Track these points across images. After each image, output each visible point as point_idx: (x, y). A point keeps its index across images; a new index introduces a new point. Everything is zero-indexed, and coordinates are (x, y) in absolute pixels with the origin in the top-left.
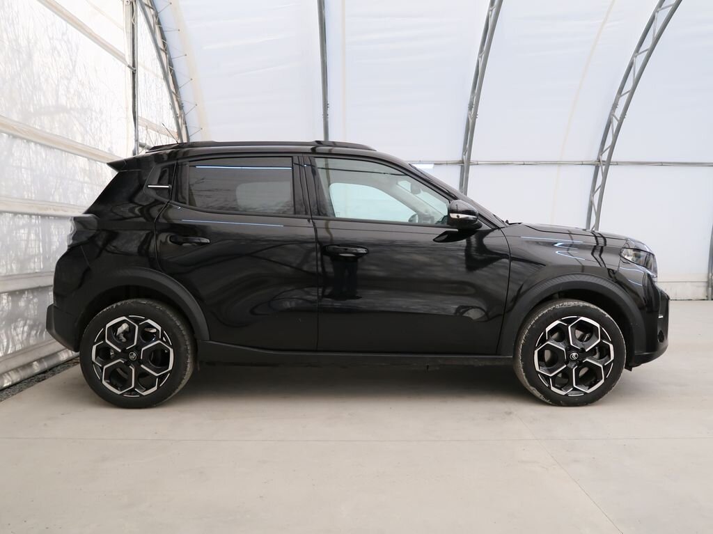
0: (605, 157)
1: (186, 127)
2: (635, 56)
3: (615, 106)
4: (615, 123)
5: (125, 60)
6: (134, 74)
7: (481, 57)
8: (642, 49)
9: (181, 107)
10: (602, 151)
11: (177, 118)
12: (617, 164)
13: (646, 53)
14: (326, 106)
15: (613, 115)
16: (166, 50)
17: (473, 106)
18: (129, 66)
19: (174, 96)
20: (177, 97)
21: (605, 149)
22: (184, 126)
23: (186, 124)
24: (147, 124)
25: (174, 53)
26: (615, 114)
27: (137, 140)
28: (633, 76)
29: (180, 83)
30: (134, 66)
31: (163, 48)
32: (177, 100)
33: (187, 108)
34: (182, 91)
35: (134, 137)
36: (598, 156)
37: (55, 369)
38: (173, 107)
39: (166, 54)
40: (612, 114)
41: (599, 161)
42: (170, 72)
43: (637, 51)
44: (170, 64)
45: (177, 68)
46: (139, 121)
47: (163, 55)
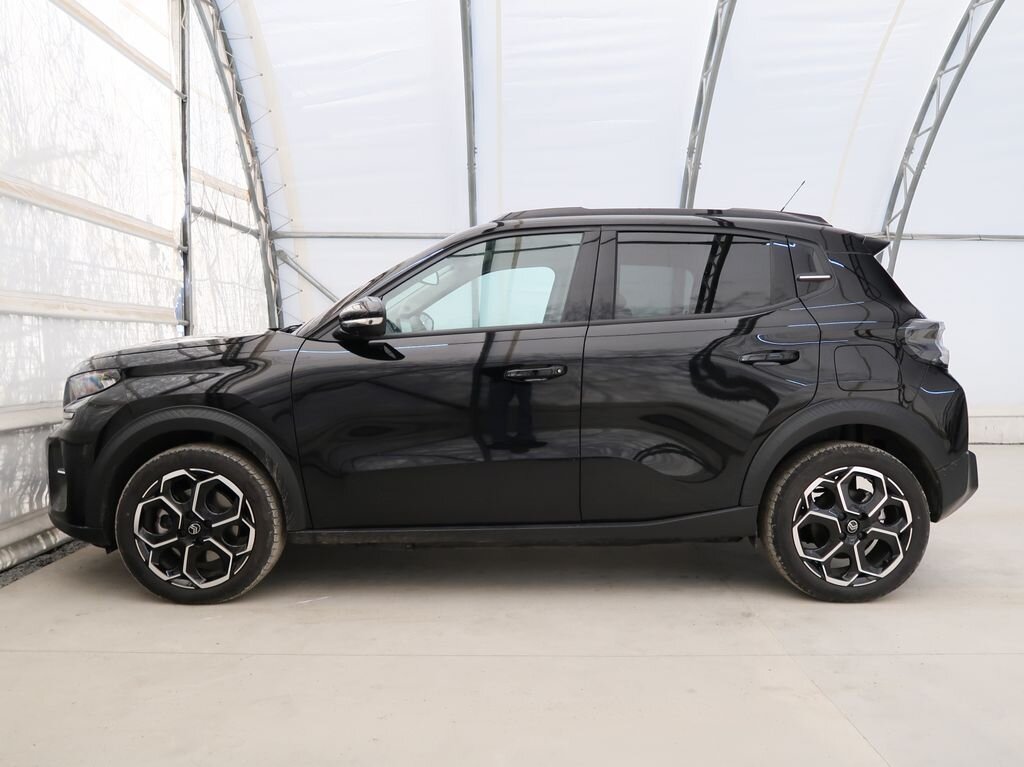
0: (893, 227)
1: (262, 183)
2: (939, 75)
3: (909, 151)
4: (909, 177)
5: (170, 82)
6: (184, 103)
7: (706, 77)
8: (950, 64)
9: (254, 153)
10: (889, 218)
11: (248, 170)
12: (912, 237)
13: (956, 70)
14: (472, 150)
15: (906, 165)
16: (232, 67)
17: (695, 151)
18: (177, 92)
19: (244, 137)
20: (247, 137)
21: (894, 215)
22: (258, 181)
23: (261, 177)
24: (203, 179)
25: (244, 72)
26: (910, 163)
27: (188, 203)
28: (937, 105)
29: (253, 117)
30: (184, 91)
31: (228, 64)
32: (249, 143)
33: (262, 155)
34: (255, 128)
35: (184, 199)
36: (884, 226)
37: (66, 547)
38: (243, 152)
39: (232, 74)
40: (904, 164)
41: (885, 234)
42: (237, 99)
43: (943, 67)
44: (238, 88)
45: (248, 94)
46: (193, 174)
47: (227, 74)
